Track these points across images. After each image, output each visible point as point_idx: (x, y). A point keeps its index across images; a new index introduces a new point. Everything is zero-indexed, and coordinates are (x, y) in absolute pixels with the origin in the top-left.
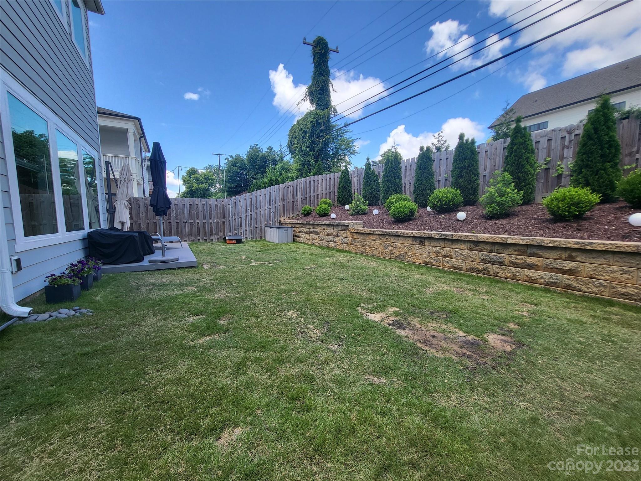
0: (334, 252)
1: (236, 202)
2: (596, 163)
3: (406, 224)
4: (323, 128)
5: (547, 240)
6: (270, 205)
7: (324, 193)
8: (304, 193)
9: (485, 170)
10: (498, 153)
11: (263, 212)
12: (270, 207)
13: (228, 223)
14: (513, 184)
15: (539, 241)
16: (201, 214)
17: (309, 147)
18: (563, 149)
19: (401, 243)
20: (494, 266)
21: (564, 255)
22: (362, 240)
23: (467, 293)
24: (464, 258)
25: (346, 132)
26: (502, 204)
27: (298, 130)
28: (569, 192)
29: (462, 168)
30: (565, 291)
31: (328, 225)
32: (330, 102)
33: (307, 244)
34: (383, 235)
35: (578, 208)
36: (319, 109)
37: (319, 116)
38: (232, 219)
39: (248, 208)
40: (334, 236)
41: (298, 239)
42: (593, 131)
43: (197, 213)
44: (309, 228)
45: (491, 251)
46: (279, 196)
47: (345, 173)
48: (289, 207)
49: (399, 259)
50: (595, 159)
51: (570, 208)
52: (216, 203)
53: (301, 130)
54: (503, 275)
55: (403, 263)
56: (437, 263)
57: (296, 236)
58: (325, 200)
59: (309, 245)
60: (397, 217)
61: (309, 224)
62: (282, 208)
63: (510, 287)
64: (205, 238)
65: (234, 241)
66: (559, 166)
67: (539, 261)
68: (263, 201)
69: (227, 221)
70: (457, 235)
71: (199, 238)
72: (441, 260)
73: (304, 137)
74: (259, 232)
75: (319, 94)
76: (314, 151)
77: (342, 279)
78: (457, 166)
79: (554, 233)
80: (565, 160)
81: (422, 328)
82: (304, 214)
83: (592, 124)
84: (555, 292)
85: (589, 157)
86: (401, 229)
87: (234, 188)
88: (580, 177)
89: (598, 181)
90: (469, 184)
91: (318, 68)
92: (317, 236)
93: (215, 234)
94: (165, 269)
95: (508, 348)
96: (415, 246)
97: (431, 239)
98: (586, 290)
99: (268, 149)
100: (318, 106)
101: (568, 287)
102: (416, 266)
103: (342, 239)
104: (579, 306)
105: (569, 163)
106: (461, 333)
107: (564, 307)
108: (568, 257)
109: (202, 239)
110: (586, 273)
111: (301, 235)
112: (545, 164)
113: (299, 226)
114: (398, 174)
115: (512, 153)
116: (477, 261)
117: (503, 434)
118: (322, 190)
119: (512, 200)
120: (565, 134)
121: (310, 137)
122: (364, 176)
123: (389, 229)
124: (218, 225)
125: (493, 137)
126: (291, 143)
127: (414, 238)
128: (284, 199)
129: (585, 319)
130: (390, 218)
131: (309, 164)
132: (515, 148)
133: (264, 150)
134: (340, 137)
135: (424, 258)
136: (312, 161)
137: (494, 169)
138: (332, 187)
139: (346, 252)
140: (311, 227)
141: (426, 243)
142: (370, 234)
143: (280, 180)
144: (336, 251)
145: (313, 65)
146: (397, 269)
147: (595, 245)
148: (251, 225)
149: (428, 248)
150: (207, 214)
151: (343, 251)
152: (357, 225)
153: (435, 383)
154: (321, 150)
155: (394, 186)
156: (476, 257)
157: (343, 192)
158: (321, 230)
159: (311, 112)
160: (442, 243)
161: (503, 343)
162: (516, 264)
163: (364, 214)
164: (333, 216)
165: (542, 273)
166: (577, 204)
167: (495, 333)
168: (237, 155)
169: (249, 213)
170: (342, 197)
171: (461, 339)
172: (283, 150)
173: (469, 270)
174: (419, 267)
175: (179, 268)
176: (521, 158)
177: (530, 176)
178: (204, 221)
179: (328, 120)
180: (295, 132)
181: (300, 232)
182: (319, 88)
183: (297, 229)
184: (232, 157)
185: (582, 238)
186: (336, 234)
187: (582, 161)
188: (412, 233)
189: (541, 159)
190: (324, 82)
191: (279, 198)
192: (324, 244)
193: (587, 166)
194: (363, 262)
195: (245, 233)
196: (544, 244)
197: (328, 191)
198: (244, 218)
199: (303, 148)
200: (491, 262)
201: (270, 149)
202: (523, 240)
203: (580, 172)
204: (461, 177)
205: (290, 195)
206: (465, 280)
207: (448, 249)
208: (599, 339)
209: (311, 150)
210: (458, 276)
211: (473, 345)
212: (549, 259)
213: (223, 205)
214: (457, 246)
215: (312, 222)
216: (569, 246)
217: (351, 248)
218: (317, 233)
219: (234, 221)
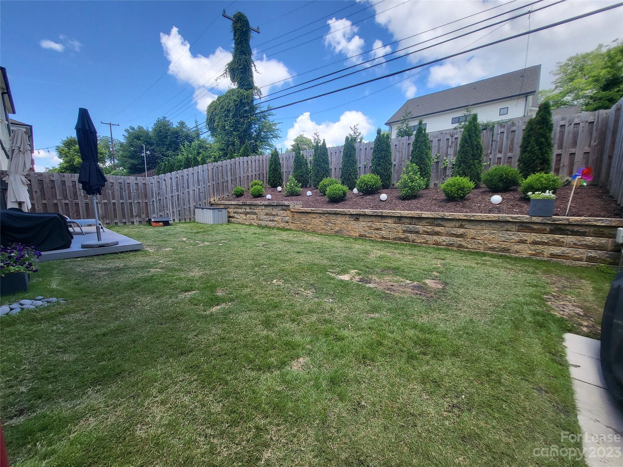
0: (275, 231)
1: (160, 181)
2: (469, 160)
3: (340, 204)
4: (247, 108)
5: (448, 215)
6: (199, 185)
7: (253, 174)
8: (234, 173)
9: (395, 161)
10: (404, 148)
11: (191, 193)
12: (199, 187)
13: (151, 204)
14: (419, 173)
15: (443, 215)
16: (117, 194)
17: (232, 127)
18: (447, 148)
19: (340, 220)
20: (412, 235)
21: (458, 224)
22: (303, 219)
23: (398, 256)
24: (391, 230)
25: (269, 115)
26: (412, 188)
27: (220, 107)
28: (457, 180)
29: (380, 158)
30: (458, 249)
31: (266, 206)
32: (253, 83)
33: (244, 224)
34: (323, 214)
35: (463, 191)
36: (242, 88)
37: (242, 96)
38: (156, 200)
39: (174, 188)
40: (274, 215)
41: (233, 220)
42: (467, 137)
43: (113, 192)
44: (246, 209)
45: (410, 224)
46: (208, 176)
47: (275, 155)
48: (219, 188)
49: (338, 234)
50: (469, 157)
51: (458, 192)
52: (136, 182)
53: (223, 108)
54: (419, 241)
55: (342, 237)
56: (370, 235)
57: (230, 217)
58: (256, 181)
59: (247, 225)
60: (333, 197)
61: (246, 205)
62: (211, 189)
63: (424, 249)
64: (124, 221)
65: (161, 223)
66: (445, 160)
67: (442, 229)
68: (191, 180)
69: (150, 202)
70: (386, 212)
71: (116, 221)
72: (373, 232)
73: (226, 116)
74: (188, 213)
75: (242, 72)
76: (238, 131)
77: (299, 252)
78: (376, 156)
79: (450, 209)
80: (448, 156)
81: (382, 281)
82: (237, 195)
83: (467, 132)
84: (452, 250)
85: (465, 156)
86: (337, 208)
87: (138, 164)
88: (460, 169)
89: (470, 173)
90: (385, 172)
91: (240, 46)
92: (255, 217)
93: (136, 216)
94: (106, 254)
95: (440, 287)
96: (352, 222)
97: (365, 215)
98: (470, 247)
99: (179, 123)
100: (241, 85)
101: (460, 246)
102: (353, 239)
103: (282, 218)
104: (468, 258)
105: (451, 158)
106: (408, 282)
107: (460, 260)
108: (460, 226)
109: (121, 222)
110: (470, 235)
111: (236, 215)
112: (436, 158)
113: (233, 207)
114: (326, 160)
115: (416, 148)
116: (400, 231)
117: (460, 330)
118: (252, 172)
119: (420, 185)
120: (449, 137)
121: (234, 116)
122: (295, 160)
123: (326, 208)
124: (139, 206)
125: (397, 134)
126: (211, 120)
127: (351, 215)
128: (213, 180)
129: (473, 266)
130: (326, 199)
131: (233, 145)
132: (418, 144)
133: (175, 125)
134: (263, 120)
135: (359, 231)
136: (237, 142)
137: (401, 161)
138: (261, 168)
139: (287, 230)
140: (248, 208)
141: (361, 219)
142: (310, 213)
143: (199, 159)
144: (277, 229)
145: (234, 41)
146: (339, 242)
147: (476, 217)
148: (179, 206)
149: (363, 223)
150: (125, 194)
151: (284, 229)
152: (296, 205)
153: (410, 311)
154: (245, 131)
155: (323, 171)
156: (399, 229)
157: (274, 174)
158: (259, 211)
159: (233, 90)
160: (374, 219)
161: (436, 284)
162: (427, 232)
163: (298, 195)
164: (269, 196)
165: (444, 238)
166: (462, 189)
167: (428, 279)
168: (140, 128)
169: (175, 193)
170: (274, 179)
171: (410, 285)
172: (199, 127)
173: (395, 239)
174: (356, 239)
175: (122, 252)
176: (422, 153)
177: (428, 167)
178: (121, 201)
179: (252, 101)
180: (215, 109)
181: (234, 213)
182: (241, 67)
183: (232, 209)
184: (133, 129)
185: (467, 212)
186: (275, 213)
187: (461, 158)
188: (349, 211)
189: (433, 154)
190: (246, 61)
191: (208, 178)
192: (263, 223)
193: (464, 162)
194: (307, 238)
195: (172, 214)
196: (445, 217)
197: (257, 173)
198: (170, 198)
199: (226, 128)
200: (410, 232)
201: (182, 124)
202: (432, 215)
203: (460, 166)
204: (379, 165)
205: (220, 175)
206: (393, 247)
207: (379, 224)
208: (484, 275)
209: (234, 130)
210: (387, 244)
211: (418, 287)
212: (449, 228)
213: (145, 184)
214: (385, 221)
215: (248, 202)
216: (461, 217)
217: (292, 226)
218: (255, 214)
219: (158, 201)
